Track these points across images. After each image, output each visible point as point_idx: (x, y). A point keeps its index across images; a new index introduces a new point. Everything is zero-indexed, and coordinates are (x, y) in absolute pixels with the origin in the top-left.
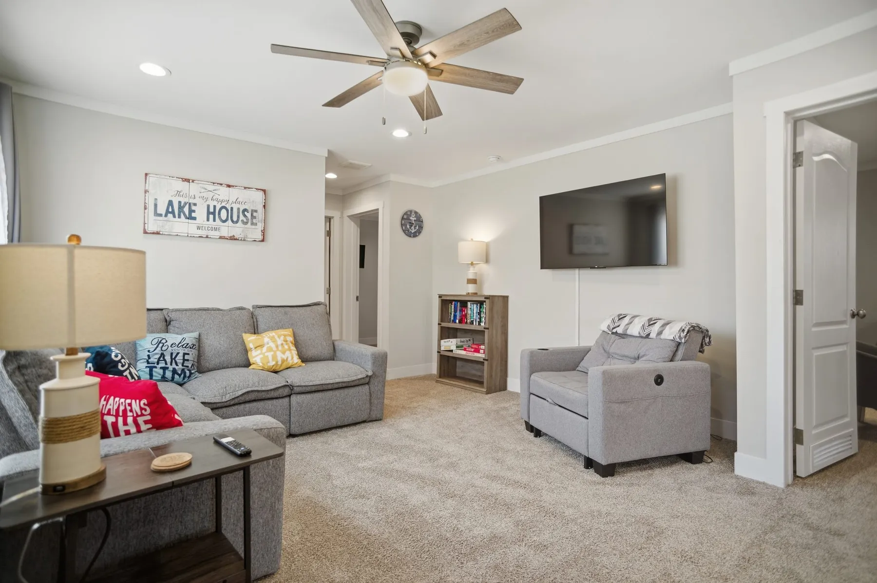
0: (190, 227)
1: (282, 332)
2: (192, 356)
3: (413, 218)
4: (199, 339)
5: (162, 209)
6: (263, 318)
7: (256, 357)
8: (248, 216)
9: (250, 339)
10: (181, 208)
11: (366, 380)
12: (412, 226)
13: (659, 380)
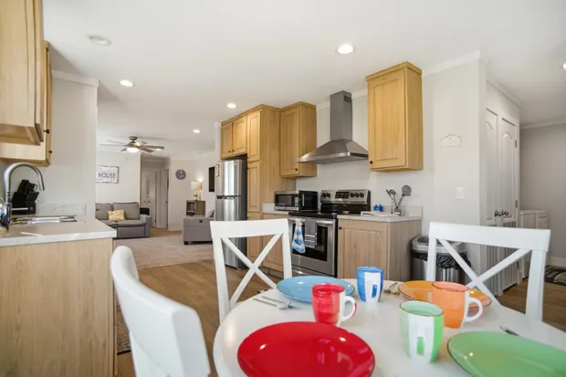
1: (120, 211)
3: (181, 172)
6: (115, 206)
7: (110, 217)
8: (112, 175)
9: (110, 212)
11: (144, 225)
12: (181, 175)
13: (201, 221)
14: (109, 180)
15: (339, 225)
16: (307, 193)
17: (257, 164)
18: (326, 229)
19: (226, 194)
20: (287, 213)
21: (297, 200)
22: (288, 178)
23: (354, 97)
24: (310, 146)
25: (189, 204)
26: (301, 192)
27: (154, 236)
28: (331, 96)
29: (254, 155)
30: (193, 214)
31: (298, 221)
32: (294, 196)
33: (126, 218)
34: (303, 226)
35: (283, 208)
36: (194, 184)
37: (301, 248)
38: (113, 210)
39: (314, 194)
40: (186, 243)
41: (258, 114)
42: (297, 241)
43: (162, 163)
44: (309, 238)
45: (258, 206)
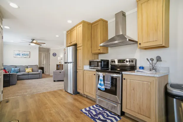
0: (20, 56)
1: (30, 68)
2: (18, 70)
3: (54, 54)
4: (20, 69)
5: (16, 54)
6: (28, 67)
7: (26, 71)
8: (27, 55)
9: (26, 69)
10: (18, 54)
11: (39, 74)
12: (55, 55)
13: (60, 72)
14: (26, 56)
15: (124, 77)
16: (104, 61)
17: (81, 48)
18: (116, 79)
19: (69, 62)
20: (95, 70)
21: (100, 64)
22: (95, 54)
23: (126, 14)
24: (105, 39)
25: (57, 65)
26: (102, 60)
27: (43, 78)
28: (116, 14)
29: (80, 44)
30: (59, 69)
31: (101, 74)
32: (98, 62)
33: (33, 71)
34: (104, 77)
35: (93, 68)
36: (59, 58)
37: (103, 88)
38: (27, 68)
39: (108, 61)
40: (54, 81)
41: (81, 25)
42: (100, 84)
43: (48, 50)
44: (107, 83)
45: (82, 67)
